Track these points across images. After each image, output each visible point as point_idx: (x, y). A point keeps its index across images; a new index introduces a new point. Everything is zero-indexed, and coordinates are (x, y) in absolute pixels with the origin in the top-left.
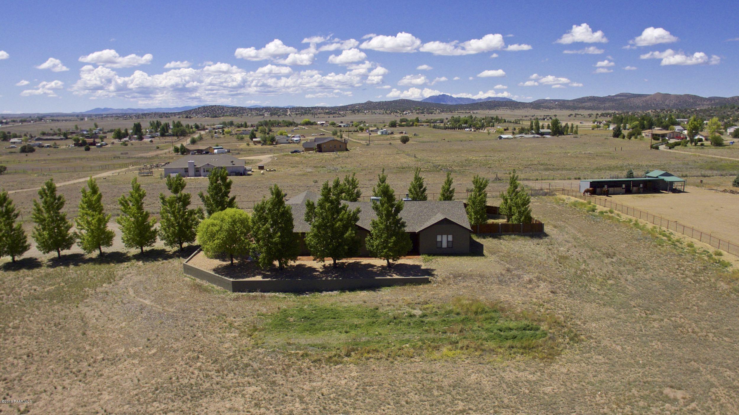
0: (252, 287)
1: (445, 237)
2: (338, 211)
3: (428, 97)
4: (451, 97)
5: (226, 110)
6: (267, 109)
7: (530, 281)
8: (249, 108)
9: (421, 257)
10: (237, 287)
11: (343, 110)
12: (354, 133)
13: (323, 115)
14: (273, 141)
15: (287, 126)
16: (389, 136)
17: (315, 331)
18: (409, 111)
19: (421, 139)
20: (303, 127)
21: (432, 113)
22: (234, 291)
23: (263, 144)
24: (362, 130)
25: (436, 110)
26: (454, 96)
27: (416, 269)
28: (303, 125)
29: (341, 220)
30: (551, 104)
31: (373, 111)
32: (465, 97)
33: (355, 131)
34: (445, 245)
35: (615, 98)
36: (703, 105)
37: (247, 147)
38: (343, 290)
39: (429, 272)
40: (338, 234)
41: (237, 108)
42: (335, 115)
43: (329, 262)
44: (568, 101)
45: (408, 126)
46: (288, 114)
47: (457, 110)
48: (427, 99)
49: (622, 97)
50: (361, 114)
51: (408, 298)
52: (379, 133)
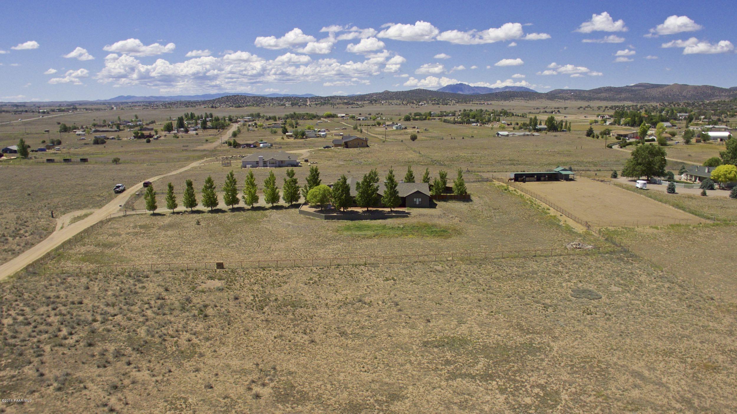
0: (333, 218)
1: (417, 199)
2: (370, 186)
3: (445, 86)
4: (468, 86)
5: (248, 99)
6: (288, 98)
7: (452, 217)
8: (270, 98)
9: (406, 208)
10: (327, 218)
11: (361, 100)
12: (372, 127)
13: (342, 106)
14: (303, 135)
15: (311, 119)
16: (403, 131)
17: (362, 231)
18: (425, 102)
19: (430, 135)
20: (326, 120)
21: (447, 104)
22: (325, 219)
23: (295, 138)
24: (379, 124)
25: (451, 101)
26: (472, 85)
27: (404, 212)
28: (325, 118)
29: (371, 190)
30: (567, 95)
31: (390, 101)
32: (482, 86)
33: (373, 125)
34: (418, 203)
35: (633, 88)
36: (720, 96)
37: (282, 141)
38: (371, 219)
39: (409, 213)
40: (369, 196)
41: (259, 97)
42: (353, 106)
43: (366, 209)
44: (584, 91)
45: (421, 119)
46: (308, 104)
47: (472, 101)
48: (444, 88)
49: (640, 88)
50: (378, 105)
51: (399, 222)
52: (394, 128)
